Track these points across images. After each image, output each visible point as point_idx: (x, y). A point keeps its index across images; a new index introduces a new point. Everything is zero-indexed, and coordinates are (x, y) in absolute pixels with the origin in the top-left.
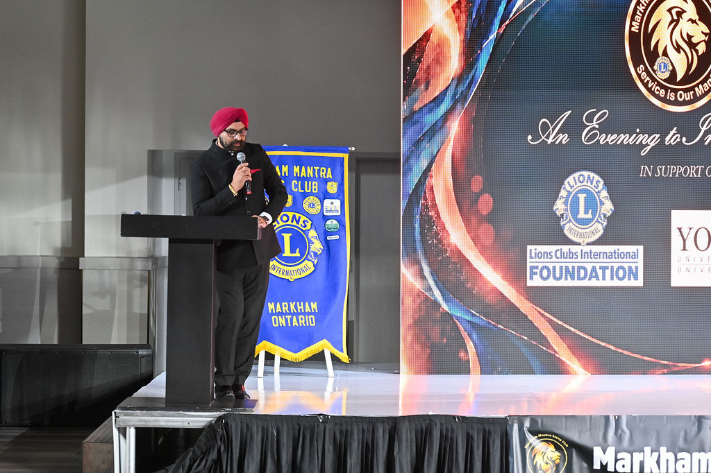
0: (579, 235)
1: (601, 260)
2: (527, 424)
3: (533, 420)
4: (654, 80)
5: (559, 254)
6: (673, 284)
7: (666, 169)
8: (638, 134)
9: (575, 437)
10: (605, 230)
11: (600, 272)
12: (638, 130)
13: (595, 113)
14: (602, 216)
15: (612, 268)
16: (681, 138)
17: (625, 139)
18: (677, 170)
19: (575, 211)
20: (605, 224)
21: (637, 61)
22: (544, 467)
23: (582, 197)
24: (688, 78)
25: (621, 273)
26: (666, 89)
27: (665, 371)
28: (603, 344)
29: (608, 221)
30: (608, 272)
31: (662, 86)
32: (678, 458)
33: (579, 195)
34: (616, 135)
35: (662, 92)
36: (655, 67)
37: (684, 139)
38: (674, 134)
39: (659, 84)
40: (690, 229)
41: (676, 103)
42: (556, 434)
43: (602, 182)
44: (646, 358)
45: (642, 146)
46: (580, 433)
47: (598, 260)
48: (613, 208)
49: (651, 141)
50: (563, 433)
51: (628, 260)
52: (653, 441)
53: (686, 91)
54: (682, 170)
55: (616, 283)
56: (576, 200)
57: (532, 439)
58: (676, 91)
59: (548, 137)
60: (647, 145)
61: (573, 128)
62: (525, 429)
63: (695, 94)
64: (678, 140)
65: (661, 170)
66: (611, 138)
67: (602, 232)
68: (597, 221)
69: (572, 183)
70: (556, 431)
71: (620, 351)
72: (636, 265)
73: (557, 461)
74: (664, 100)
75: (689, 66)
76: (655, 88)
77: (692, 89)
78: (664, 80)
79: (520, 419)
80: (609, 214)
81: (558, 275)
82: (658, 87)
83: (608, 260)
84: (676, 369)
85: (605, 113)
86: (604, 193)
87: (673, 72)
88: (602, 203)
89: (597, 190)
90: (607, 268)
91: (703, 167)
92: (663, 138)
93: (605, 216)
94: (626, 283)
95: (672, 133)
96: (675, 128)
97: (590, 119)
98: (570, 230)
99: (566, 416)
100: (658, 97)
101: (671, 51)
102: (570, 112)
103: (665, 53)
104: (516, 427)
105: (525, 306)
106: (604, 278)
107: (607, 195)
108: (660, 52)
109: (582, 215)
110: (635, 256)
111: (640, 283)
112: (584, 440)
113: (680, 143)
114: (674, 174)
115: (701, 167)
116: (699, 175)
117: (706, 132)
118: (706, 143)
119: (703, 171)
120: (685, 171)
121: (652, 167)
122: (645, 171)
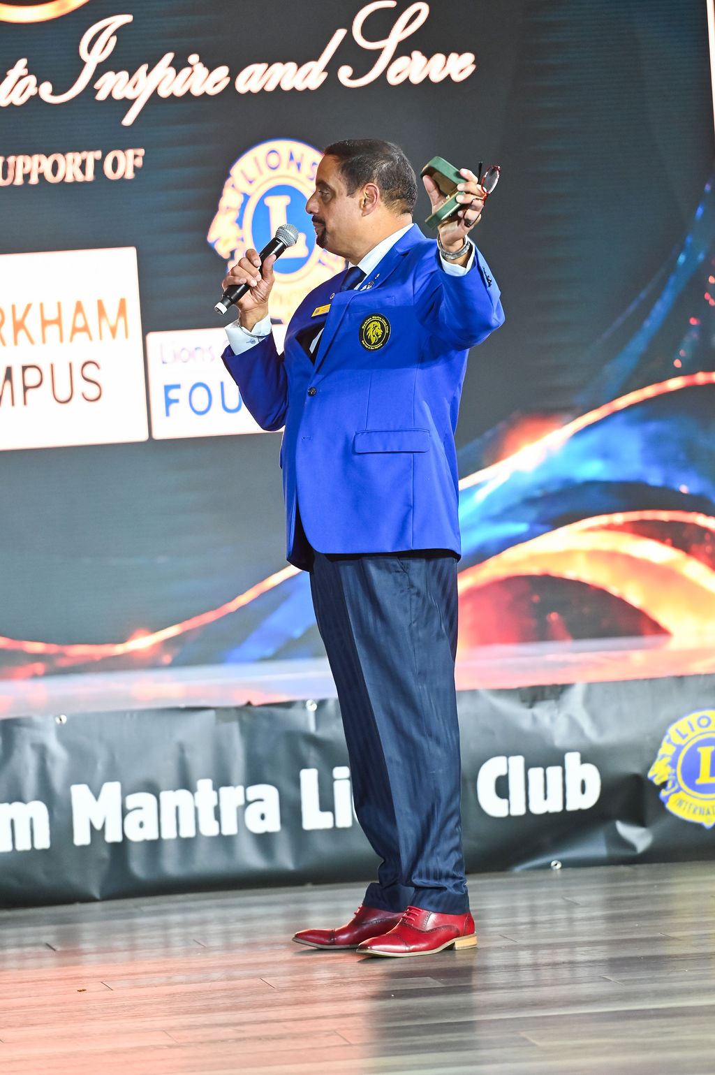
7: (6, 166)
16: (38, 85)
18: (31, 167)
27: (39, 667)
37: (46, 88)
38: (21, 78)
54: (47, 165)
64: (32, 91)
84: (63, 663)
91: (98, 154)
95: (13, 74)
113: (36, 99)
114: (27, 177)
115: (91, 157)
116: (90, 176)
117: (101, 69)
118: (101, 96)
119: (99, 165)
120: (55, 167)
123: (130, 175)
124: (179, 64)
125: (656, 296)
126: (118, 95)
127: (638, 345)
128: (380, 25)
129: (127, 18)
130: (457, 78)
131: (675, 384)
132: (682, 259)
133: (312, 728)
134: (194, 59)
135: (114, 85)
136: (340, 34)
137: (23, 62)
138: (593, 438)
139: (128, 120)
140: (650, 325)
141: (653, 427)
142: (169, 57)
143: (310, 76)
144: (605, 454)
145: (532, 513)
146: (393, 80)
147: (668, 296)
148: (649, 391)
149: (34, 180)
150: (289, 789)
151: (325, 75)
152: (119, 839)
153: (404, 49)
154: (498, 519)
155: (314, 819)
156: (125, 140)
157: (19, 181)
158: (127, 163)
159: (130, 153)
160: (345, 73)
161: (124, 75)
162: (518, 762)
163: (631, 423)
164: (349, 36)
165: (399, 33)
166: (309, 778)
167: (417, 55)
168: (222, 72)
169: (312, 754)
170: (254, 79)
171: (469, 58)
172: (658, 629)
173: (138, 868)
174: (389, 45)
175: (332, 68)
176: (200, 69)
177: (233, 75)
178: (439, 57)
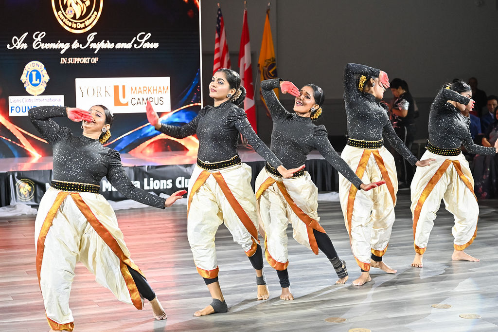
0: (33, 91)
2: (16, 175)
3: (19, 173)
4: (66, 18)
5: (24, 100)
7: (73, 60)
8: (59, 43)
9: (37, 179)
10: (46, 88)
12: (59, 41)
13: (39, 34)
14: (44, 82)
16: (79, 45)
17: (53, 46)
18: (78, 60)
19: (31, 80)
20: (45, 86)
21: (58, 9)
22: (24, 193)
23: (34, 73)
24: (81, 18)
26: (72, 22)
29: (47, 85)
31: (70, 21)
33: (33, 73)
34: (49, 44)
35: (70, 24)
36: (66, 12)
37: (81, 45)
38: (76, 43)
39: (68, 20)
40: (85, 87)
41: (76, 29)
42: (29, 179)
43: (43, 66)
45: (61, 49)
46: (40, 178)
47: (43, 103)
48: (49, 78)
49: (65, 47)
50: (32, 178)
53: (81, 23)
54: (80, 60)
56: (31, 75)
57: (18, 181)
58: (76, 23)
59: (17, 45)
60: (64, 49)
61: (29, 41)
62: (15, 177)
63: (85, 25)
66: (47, 46)
67: (44, 89)
68: (42, 84)
69: (29, 67)
70: (29, 177)
73: (30, 191)
74: (71, 27)
75: (82, 12)
76: (67, 22)
77: (84, 22)
78: (71, 18)
79: (13, 173)
80: (47, 81)
81: (24, 111)
82: (68, 21)
83: (47, 102)
85: (43, 34)
86: (45, 71)
87: (75, 15)
88: (44, 76)
89: (41, 70)
91: (90, 58)
92: (71, 45)
97: (37, 36)
98: (29, 89)
99: (33, 171)
100: (68, 26)
101: (74, 5)
102: (27, 34)
103: (71, 6)
104: (11, 176)
105: (9, 126)
108: (69, 5)
109: (34, 82)
110: (60, 100)
112: (41, 180)
113: (79, 47)
114: (77, 62)
115: (89, 59)
116: (88, 62)
117: (91, 43)
118: (91, 48)
119: (90, 60)
120: (82, 60)
121: (66, 58)
122: (63, 61)
123: (96, 63)
124: (105, 42)
125: (189, 89)
126: (94, 48)
127: (185, 98)
128: (142, 37)
129: (96, 33)
130: (155, 48)
131: (191, 105)
132: (194, 83)
133: (147, 171)
134: (108, 41)
135: (93, 46)
136: (135, 38)
137: (77, 41)
138: (177, 114)
139: (96, 52)
140: (188, 94)
141: (187, 113)
142: (104, 41)
143: (128, 46)
144: (179, 117)
146: (144, 47)
147: (191, 89)
148: (187, 106)
149: (78, 63)
150: (142, 182)
151: (131, 46)
152: (111, 190)
153: (146, 42)
155: (146, 187)
156: (95, 56)
157: (75, 63)
159: (96, 58)
160: (135, 45)
161: (95, 44)
162: (183, 178)
163: (183, 112)
164: (136, 39)
165: (145, 38)
166: (146, 180)
167: (148, 43)
168: (113, 44)
169: (146, 176)
170: (119, 46)
171: (158, 44)
172: (187, 150)
173: (114, 195)
174: (143, 41)
175: (133, 45)
176: (109, 43)
177: (115, 45)
178: (152, 43)
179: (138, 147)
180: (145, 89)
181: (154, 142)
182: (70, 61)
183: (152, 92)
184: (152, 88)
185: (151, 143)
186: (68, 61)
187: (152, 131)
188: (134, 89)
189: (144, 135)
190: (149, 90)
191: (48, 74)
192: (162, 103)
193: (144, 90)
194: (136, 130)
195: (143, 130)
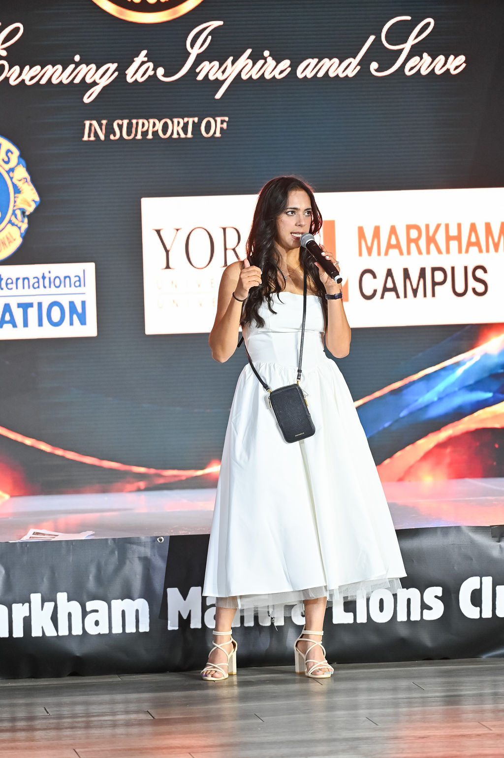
1: (20, 291)
6: (151, 329)
7: (130, 126)
8: (78, 65)
10: (26, 237)
11: (18, 314)
12: (77, 58)
14: (18, 213)
15: (40, 305)
16: (155, 69)
17: (56, 74)
18: (151, 126)
20: (25, 226)
25: (56, 314)
27: (142, 484)
28: (28, 442)
29: (29, 223)
30: (33, 313)
32: (88, 609)
34: (38, 68)
37: (160, 71)
38: (143, 63)
40: (177, 230)
41: (144, 7)
43: (16, 152)
44: (107, 464)
45: (85, 86)
47: (14, 292)
48: (37, 199)
49: (100, 77)
51: (68, 290)
52: (45, 584)
54: (159, 126)
55: (48, 332)
60: (95, 84)
64: (150, 73)
65: (120, 127)
66: (30, 75)
67: (19, 241)
68: (10, 222)
71: (60, 452)
72: (83, 298)
80: (30, 210)
83: (32, 291)
84: (161, 481)
85: (17, 30)
86: (21, 172)
88: (17, 191)
89: (7, 167)
90: (31, 305)
91: (196, 120)
92: (121, 71)
93: (23, 213)
94: (66, 331)
95: (138, 61)
96: (144, 52)
106: (26, 324)
107: (25, 174)
110: (80, 282)
111: (90, 329)
113: (153, 78)
114: (145, 134)
115: (192, 120)
116: (190, 135)
117: (200, 59)
118: (200, 77)
119: (196, 126)
120: (165, 128)
121: (104, 122)
122: (93, 130)
123: (218, 135)
124: (254, 58)
126: (212, 77)
128: (399, 34)
129: (221, 23)
130: (454, 72)
134: (266, 53)
135: (209, 70)
136: (372, 38)
139: (219, 95)
142: (249, 52)
143: (350, 68)
145: (496, 386)
146: (409, 72)
149: (150, 136)
151: (359, 68)
152: (199, 626)
153: (416, 51)
154: (472, 388)
156: (215, 110)
157: (139, 136)
158: (217, 126)
159: (219, 119)
160: (374, 67)
161: (216, 64)
164: (377, 40)
165: (412, 41)
167: (425, 55)
168: (286, 63)
170: (308, 69)
171: (462, 58)
174: (406, 47)
175: (364, 64)
176: (271, 62)
177: (294, 66)
178: (441, 59)
179: (387, 461)
180: (414, 234)
181: (450, 441)
182: (121, 129)
183: (443, 247)
184: (442, 230)
185: (441, 446)
186: (110, 130)
187: (440, 399)
188: (369, 235)
189: (411, 414)
190: (431, 240)
191: (36, 181)
192: (480, 288)
193: (409, 240)
194: (378, 394)
195: (408, 396)
